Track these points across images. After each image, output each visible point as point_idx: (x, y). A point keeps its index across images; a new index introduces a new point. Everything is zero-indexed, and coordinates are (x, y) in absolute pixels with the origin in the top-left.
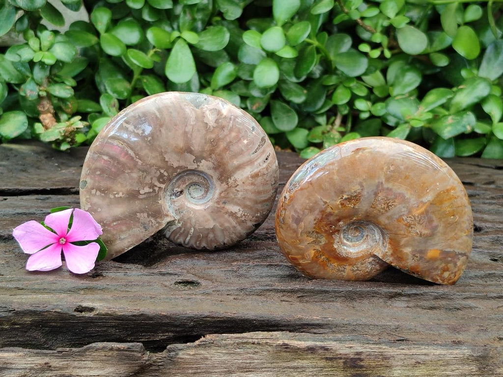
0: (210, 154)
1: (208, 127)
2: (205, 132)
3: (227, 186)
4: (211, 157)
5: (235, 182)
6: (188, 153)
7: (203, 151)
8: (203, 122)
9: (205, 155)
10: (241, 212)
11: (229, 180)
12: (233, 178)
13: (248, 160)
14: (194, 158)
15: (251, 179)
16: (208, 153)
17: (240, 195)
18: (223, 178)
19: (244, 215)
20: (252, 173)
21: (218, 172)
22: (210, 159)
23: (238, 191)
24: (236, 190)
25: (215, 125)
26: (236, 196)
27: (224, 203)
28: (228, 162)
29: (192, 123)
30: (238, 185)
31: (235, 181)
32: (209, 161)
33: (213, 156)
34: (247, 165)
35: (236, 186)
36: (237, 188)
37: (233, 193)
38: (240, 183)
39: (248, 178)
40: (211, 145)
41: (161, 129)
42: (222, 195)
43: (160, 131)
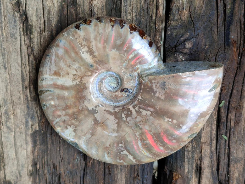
0: (82, 110)
1: (74, 129)
2: (78, 127)
3: (82, 79)
4: (83, 108)
5: (74, 79)
6: (98, 121)
7: (86, 116)
8: (76, 134)
9: (86, 112)
10: (83, 50)
11: (78, 83)
12: (75, 83)
13: (56, 89)
14: (95, 115)
15: (61, 74)
16: (83, 112)
17: (76, 66)
18: (82, 87)
19: (82, 46)
20: (58, 78)
21: (84, 94)
22: (84, 107)
23: (76, 70)
24: (77, 72)
25: (69, 127)
26: (79, 66)
27: (92, 66)
28: (72, 97)
29: (84, 138)
30: (73, 75)
31: (74, 80)
32: (85, 106)
33: (80, 108)
34: (58, 86)
35: (75, 75)
36: (75, 72)
37: (81, 70)
38: (71, 76)
39: (63, 76)
40: (78, 117)
41: (108, 146)
42: (90, 73)
43: (110, 145)
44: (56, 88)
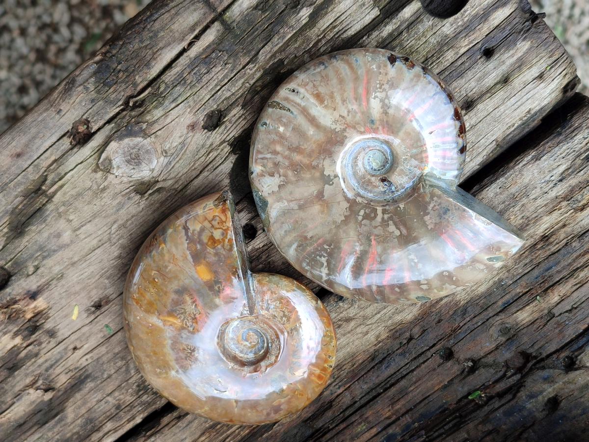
0: (314, 168)
1: (282, 183)
2: (289, 184)
3: (347, 130)
4: (318, 166)
5: (338, 121)
6: (323, 196)
7: (313, 179)
8: (279, 192)
9: (317, 174)
10: (378, 94)
11: (337, 130)
12: (333, 127)
13: (302, 116)
14: (327, 186)
15: (326, 102)
16: (313, 171)
17: (354, 107)
18: (338, 139)
19: (380, 88)
20: (317, 104)
21: (333, 149)
22: (320, 166)
23: (349, 112)
24: (348, 115)
25: (277, 175)
26: (357, 110)
27: (372, 122)
28: (315, 142)
29: (286, 204)
30: (340, 116)
31: (336, 122)
32: (323, 165)
33: (314, 163)
34: (309, 114)
35: (343, 117)
36: (345, 114)
37: (354, 117)
38: (336, 114)
39: (326, 107)
40: (302, 172)
41: (309, 237)
42: (362, 129)
43: (311, 237)
44: (304, 114)
